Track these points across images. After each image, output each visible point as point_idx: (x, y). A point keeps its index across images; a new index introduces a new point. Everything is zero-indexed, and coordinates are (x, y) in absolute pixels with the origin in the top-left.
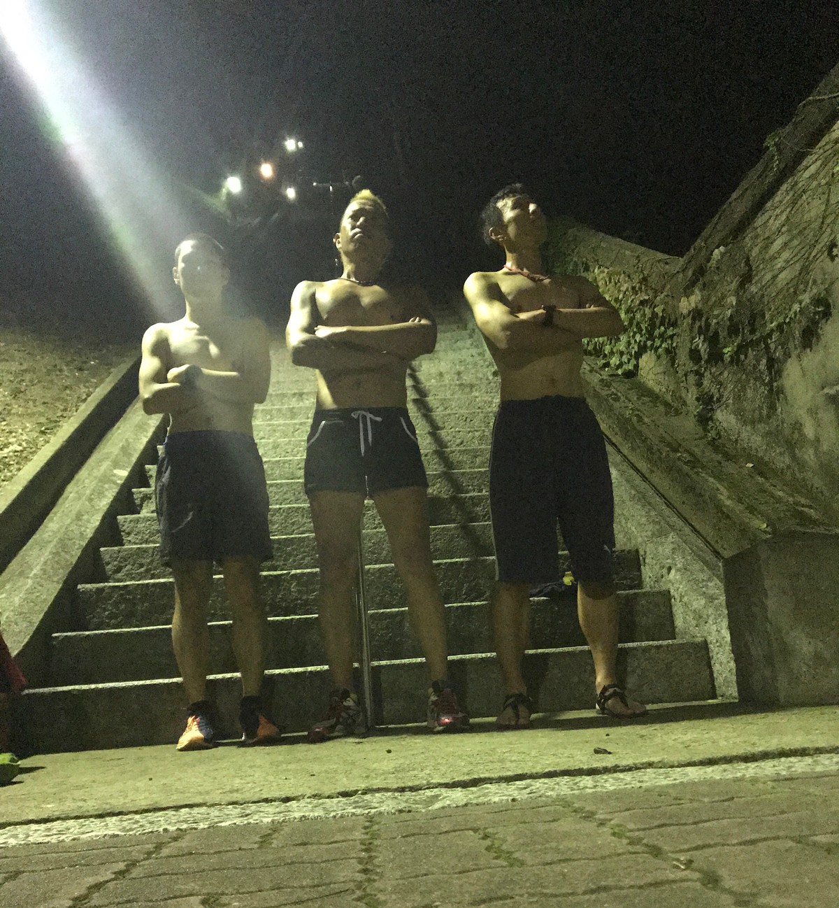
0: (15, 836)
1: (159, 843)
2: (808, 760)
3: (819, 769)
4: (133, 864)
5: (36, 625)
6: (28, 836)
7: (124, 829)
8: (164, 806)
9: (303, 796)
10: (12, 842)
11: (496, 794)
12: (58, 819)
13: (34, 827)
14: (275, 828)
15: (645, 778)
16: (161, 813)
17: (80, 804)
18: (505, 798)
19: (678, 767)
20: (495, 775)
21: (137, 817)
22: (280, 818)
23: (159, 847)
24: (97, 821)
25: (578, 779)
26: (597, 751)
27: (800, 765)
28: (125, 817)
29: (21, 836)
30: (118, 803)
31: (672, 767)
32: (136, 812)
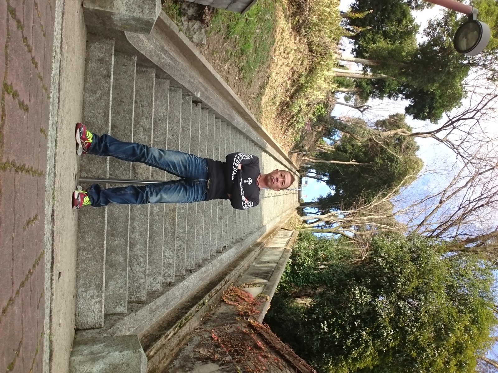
0: (57, 35)
1: (47, 90)
2: (48, 361)
3: (44, 364)
4: (41, 80)
5: (141, 52)
6: (57, 39)
7: (54, 76)
8: (60, 92)
9: (56, 148)
10: (55, 34)
11: (47, 227)
12: (61, 51)
13: (59, 42)
14: (46, 136)
15: (47, 291)
16: (58, 91)
17: (65, 60)
18: (46, 231)
19: (50, 306)
20: (55, 229)
21: (58, 82)
22: (49, 138)
23: (46, 89)
24: (58, 66)
25: (50, 263)
26: (60, 273)
27: (46, 356)
28: (58, 77)
29: (57, 37)
30: (64, 74)
31: (51, 303)
32: (59, 81)
